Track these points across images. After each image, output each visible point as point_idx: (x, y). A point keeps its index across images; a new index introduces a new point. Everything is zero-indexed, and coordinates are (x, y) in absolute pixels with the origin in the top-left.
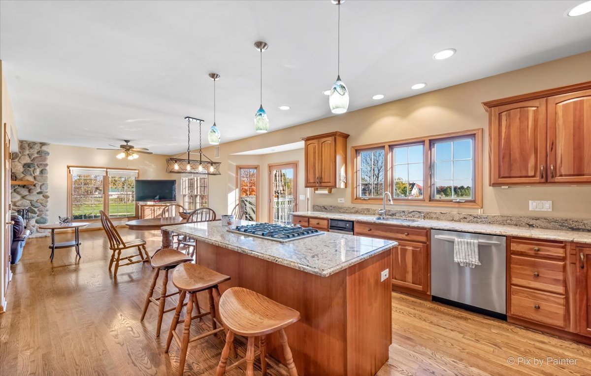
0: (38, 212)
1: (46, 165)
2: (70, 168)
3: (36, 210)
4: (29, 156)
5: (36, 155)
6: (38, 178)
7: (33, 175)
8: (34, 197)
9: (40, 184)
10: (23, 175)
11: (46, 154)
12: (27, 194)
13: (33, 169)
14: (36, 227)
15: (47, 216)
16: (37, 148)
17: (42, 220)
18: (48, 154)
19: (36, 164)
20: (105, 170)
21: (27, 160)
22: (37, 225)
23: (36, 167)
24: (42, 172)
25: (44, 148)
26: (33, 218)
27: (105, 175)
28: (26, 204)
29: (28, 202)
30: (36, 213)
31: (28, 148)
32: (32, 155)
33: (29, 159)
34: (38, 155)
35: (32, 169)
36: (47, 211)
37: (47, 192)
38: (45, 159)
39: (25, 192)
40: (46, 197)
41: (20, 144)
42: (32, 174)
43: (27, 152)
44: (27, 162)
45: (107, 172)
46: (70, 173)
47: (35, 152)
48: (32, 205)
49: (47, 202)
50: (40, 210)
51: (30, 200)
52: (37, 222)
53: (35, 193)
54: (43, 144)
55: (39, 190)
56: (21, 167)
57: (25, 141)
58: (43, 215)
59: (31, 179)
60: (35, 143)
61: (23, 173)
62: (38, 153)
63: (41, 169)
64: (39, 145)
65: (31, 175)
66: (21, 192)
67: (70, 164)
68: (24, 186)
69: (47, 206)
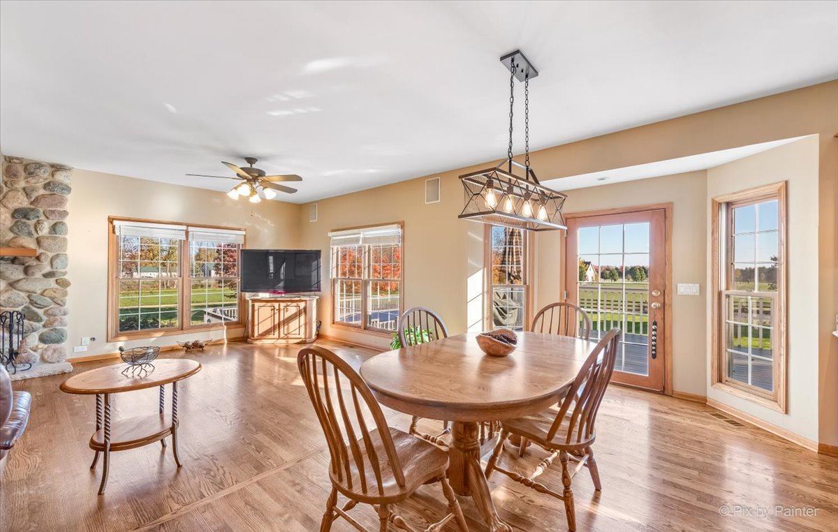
0: (45, 318)
1: (65, 213)
2: (115, 222)
3: (40, 312)
4: (27, 192)
5: (42, 192)
6: (45, 243)
7: (36, 236)
8: (37, 284)
9: (50, 255)
10: (11, 235)
11: (63, 189)
12: (22, 276)
13: (35, 221)
14: (40, 351)
15: (65, 325)
16: (44, 176)
17: (54, 336)
18: (67, 189)
19: (41, 210)
20: (184, 228)
21: (22, 202)
22: (42, 345)
23: (42, 218)
24: (54, 228)
25: (60, 177)
26: (34, 330)
27: (184, 238)
28: (19, 300)
29: (23, 294)
30: (38, 319)
31: (23, 174)
32: (33, 190)
33: (25, 199)
34: (47, 192)
35: (32, 222)
36: (65, 314)
37: (65, 274)
38: (62, 202)
39: (15, 273)
40: (64, 284)
41: (6, 164)
42: (33, 232)
43: (22, 184)
44: (21, 206)
45: (187, 233)
46: (114, 232)
47: (40, 185)
48: (32, 302)
49: (65, 294)
50: (50, 312)
51: (28, 291)
52: (42, 339)
53: (38, 275)
54: (57, 168)
55: (48, 269)
56: (8, 216)
57: (17, 158)
58: (56, 324)
59: (30, 243)
60: (39, 165)
61: (11, 229)
62: (46, 186)
63: (52, 222)
64: (50, 170)
65: (30, 234)
66: (8, 273)
67: (113, 214)
68: (14, 260)
69: (64, 304)
